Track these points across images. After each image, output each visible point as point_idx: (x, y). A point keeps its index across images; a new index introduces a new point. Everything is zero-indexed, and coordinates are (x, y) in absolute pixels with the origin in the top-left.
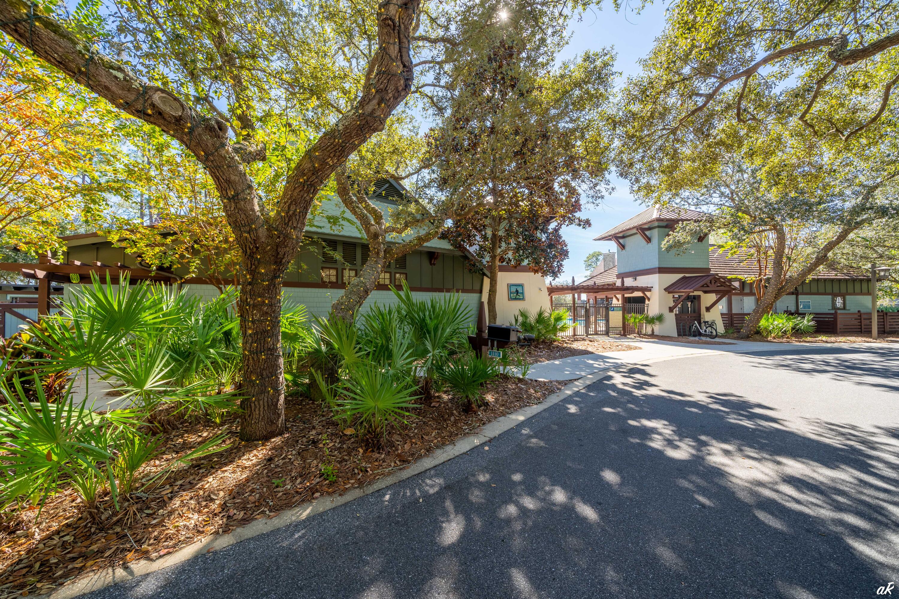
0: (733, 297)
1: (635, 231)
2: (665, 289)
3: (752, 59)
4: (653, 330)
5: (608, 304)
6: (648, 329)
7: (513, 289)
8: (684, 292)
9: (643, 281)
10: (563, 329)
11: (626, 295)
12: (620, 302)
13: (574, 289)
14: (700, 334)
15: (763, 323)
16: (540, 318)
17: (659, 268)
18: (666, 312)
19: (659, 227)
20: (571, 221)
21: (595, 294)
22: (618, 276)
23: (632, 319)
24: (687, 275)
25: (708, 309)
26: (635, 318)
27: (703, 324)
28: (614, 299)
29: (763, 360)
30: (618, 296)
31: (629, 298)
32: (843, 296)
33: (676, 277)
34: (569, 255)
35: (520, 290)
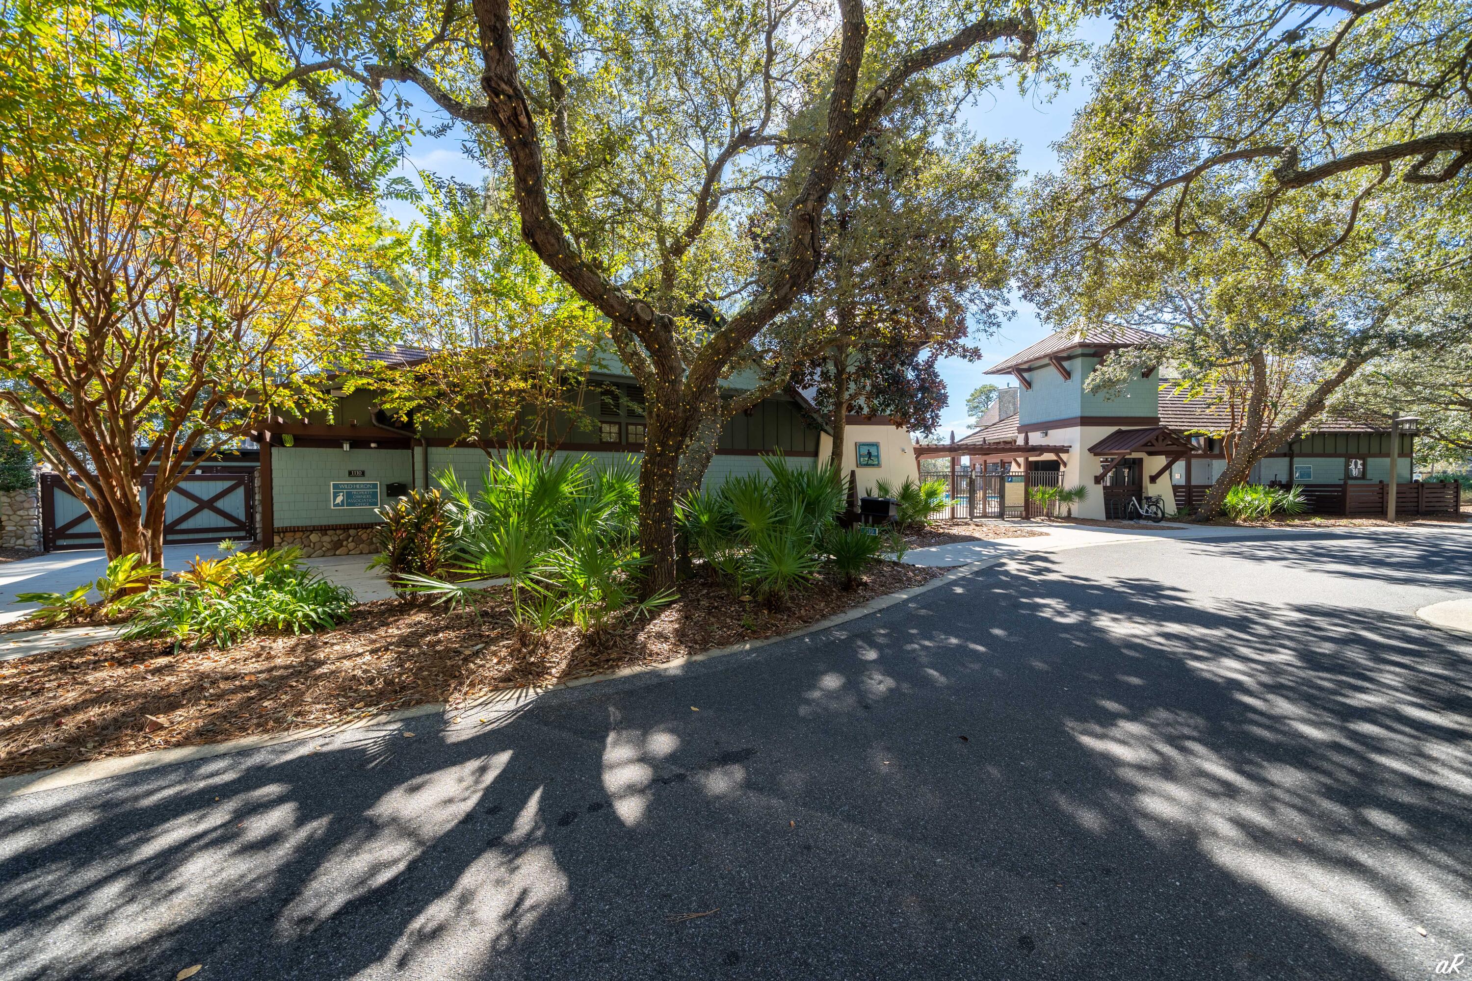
0: (1194, 461)
1: (1047, 361)
2: (1090, 450)
3: (1195, 157)
4: (1069, 509)
5: (1003, 473)
6: (1062, 508)
7: (864, 451)
8: (1117, 453)
9: (1057, 437)
10: (939, 508)
11: (1031, 459)
12: (1022, 469)
13: (955, 449)
14: (1140, 517)
15: (1230, 499)
16: (907, 493)
17: (1082, 418)
18: (1090, 484)
19: (1083, 355)
20: (952, 350)
21: (985, 457)
22: (1020, 430)
23: (1039, 493)
24: (1124, 428)
25: (1153, 479)
26: (1044, 493)
27: (1144, 501)
28: (1014, 464)
29: (1211, 547)
30: (1018, 459)
31: (1037, 462)
32: (1363, 458)
33: (1105, 431)
34: (949, 401)
35: (874, 451)
